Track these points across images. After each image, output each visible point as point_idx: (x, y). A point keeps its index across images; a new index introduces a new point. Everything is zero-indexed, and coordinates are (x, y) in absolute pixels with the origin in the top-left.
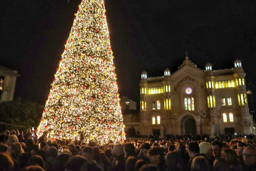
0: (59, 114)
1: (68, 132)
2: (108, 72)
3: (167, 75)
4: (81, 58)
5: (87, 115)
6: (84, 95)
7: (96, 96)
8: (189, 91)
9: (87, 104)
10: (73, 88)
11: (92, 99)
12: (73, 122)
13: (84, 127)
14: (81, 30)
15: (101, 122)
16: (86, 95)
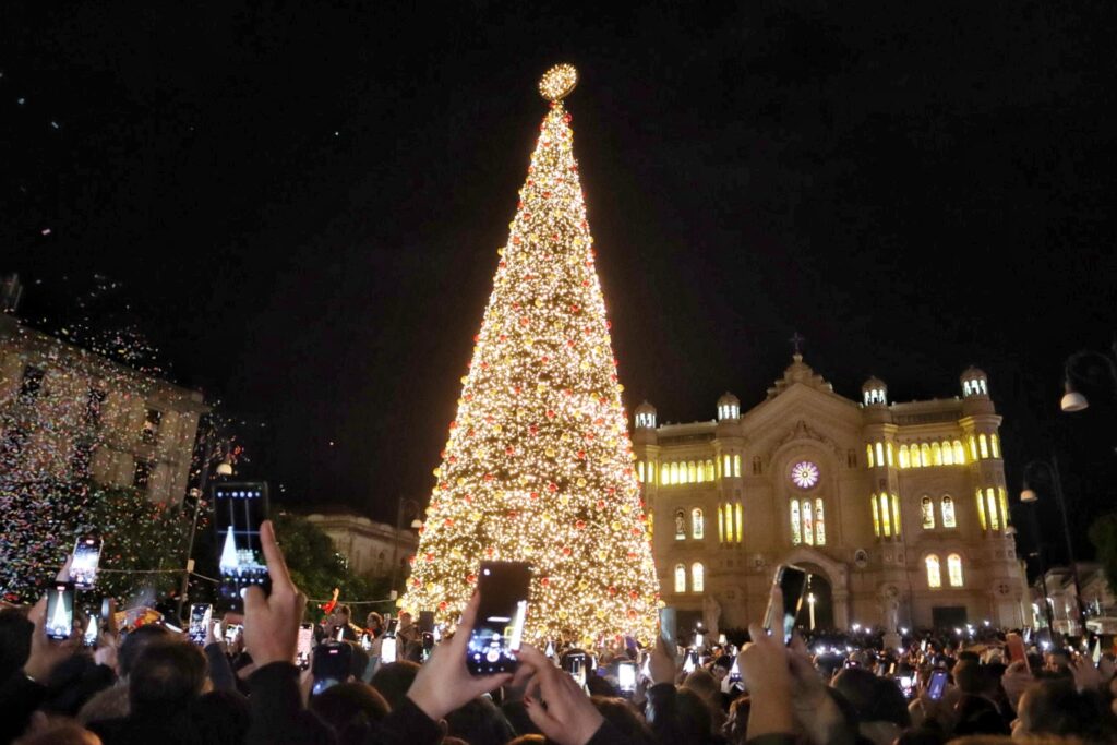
2: (615, 438)
4: (538, 395)
5: (569, 571)
6: (557, 511)
7: (590, 513)
8: (806, 476)
9: (567, 539)
10: (519, 487)
11: (581, 524)
13: (562, 609)
14: (529, 307)
15: (609, 594)
16: (561, 512)
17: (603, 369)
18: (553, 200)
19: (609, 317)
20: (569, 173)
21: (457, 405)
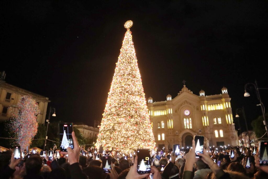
0: (114, 136)
1: (122, 149)
2: (143, 105)
3: (169, 100)
4: (126, 96)
5: (134, 136)
6: (131, 123)
7: (138, 123)
8: (187, 113)
9: (133, 129)
10: (122, 117)
11: (136, 125)
12: (125, 142)
13: (132, 145)
14: (123, 76)
15: (143, 141)
17: (140, 90)
18: (128, 52)
19: (141, 78)
20: (132, 45)
21: (107, 99)
